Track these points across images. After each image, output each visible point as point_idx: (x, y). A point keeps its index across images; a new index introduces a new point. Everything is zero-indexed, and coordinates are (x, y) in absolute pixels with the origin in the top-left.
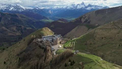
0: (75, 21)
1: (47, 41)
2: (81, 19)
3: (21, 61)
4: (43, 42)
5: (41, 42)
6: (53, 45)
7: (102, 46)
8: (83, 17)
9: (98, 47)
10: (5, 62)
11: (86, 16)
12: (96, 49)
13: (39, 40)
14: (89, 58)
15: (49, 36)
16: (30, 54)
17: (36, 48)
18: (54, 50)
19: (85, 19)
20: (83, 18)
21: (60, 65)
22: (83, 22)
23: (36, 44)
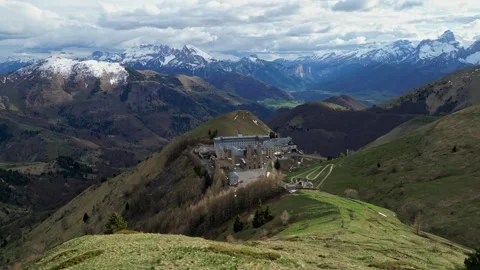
1: (229, 152)
2: (424, 99)
3: (129, 213)
4: (215, 155)
5: (207, 156)
7: (439, 177)
9: (419, 181)
10: (86, 215)
13: (204, 149)
15: (240, 136)
16: (162, 196)
17: (183, 177)
19: (445, 98)
20: (432, 95)
23: (191, 160)
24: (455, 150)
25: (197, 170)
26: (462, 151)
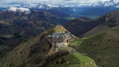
0: (98, 20)
1: (56, 37)
2: (105, 18)
3: (31, 53)
4: (52, 38)
5: (50, 38)
6: (59, 42)
7: (105, 49)
8: (108, 15)
9: (101, 49)
10: (21, 52)
11: (111, 15)
12: (97, 52)
13: (50, 36)
14: (78, 59)
15: (58, 33)
16: (40, 48)
17: (45, 43)
18: (57, 47)
19: (110, 18)
20: (107, 17)
21: (54, 61)
22: (107, 21)
23: (46, 40)
24: (110, 41)
25: (48, 42)
26: (112, 41)
